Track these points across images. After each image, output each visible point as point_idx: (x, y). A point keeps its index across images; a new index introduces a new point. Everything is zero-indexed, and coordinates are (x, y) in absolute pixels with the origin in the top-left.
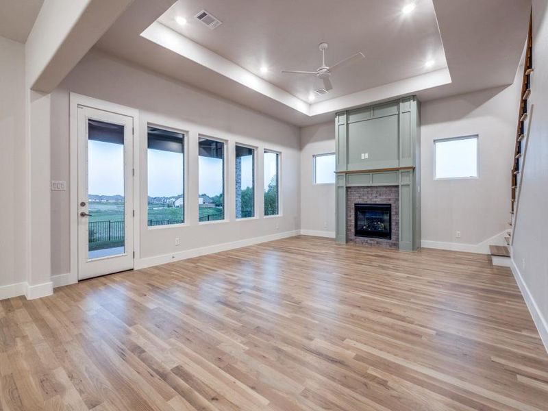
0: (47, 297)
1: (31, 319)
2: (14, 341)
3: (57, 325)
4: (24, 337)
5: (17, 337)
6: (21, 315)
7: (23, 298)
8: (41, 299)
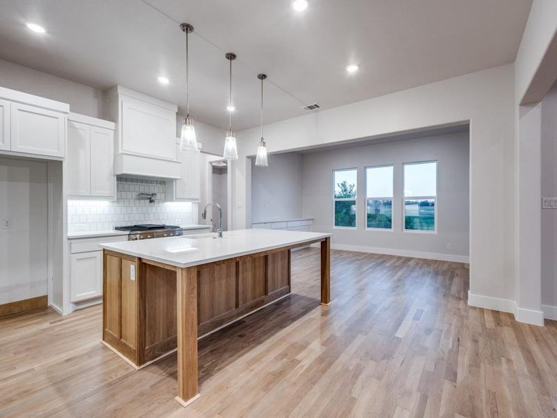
0: (537, 326)
1: (517, 343)
2: (500, 360)
3: (546, 367)
4: (509, 361)
5: (503, 356)
6: (508, 333)
7: (511, 316)
8: (529, 325)
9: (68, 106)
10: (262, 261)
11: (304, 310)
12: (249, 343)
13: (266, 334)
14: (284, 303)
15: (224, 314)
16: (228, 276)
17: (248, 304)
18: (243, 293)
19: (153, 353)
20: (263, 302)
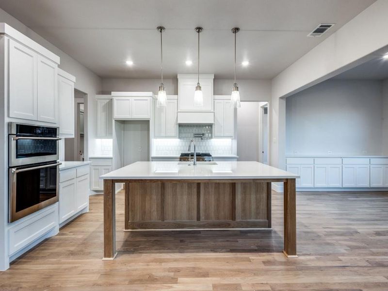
9: (151, 93)
10: (228, 190)
11: (257, 248)
12: (177, 248)
13: (195, 249)
14: (249, 235)
15: (186, 221)
16: (189, 194)
17: (210, 221)
18: (205, 211)
19: (133, 226)
20: (229, 225)
